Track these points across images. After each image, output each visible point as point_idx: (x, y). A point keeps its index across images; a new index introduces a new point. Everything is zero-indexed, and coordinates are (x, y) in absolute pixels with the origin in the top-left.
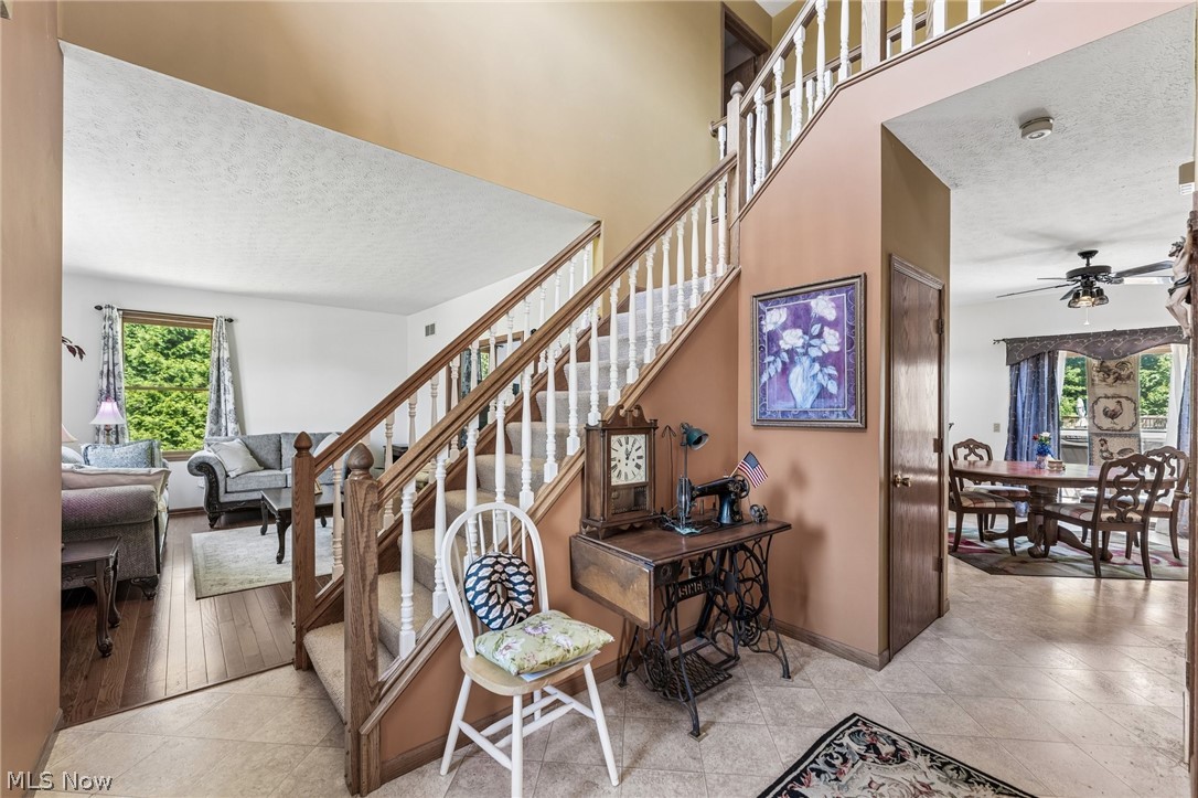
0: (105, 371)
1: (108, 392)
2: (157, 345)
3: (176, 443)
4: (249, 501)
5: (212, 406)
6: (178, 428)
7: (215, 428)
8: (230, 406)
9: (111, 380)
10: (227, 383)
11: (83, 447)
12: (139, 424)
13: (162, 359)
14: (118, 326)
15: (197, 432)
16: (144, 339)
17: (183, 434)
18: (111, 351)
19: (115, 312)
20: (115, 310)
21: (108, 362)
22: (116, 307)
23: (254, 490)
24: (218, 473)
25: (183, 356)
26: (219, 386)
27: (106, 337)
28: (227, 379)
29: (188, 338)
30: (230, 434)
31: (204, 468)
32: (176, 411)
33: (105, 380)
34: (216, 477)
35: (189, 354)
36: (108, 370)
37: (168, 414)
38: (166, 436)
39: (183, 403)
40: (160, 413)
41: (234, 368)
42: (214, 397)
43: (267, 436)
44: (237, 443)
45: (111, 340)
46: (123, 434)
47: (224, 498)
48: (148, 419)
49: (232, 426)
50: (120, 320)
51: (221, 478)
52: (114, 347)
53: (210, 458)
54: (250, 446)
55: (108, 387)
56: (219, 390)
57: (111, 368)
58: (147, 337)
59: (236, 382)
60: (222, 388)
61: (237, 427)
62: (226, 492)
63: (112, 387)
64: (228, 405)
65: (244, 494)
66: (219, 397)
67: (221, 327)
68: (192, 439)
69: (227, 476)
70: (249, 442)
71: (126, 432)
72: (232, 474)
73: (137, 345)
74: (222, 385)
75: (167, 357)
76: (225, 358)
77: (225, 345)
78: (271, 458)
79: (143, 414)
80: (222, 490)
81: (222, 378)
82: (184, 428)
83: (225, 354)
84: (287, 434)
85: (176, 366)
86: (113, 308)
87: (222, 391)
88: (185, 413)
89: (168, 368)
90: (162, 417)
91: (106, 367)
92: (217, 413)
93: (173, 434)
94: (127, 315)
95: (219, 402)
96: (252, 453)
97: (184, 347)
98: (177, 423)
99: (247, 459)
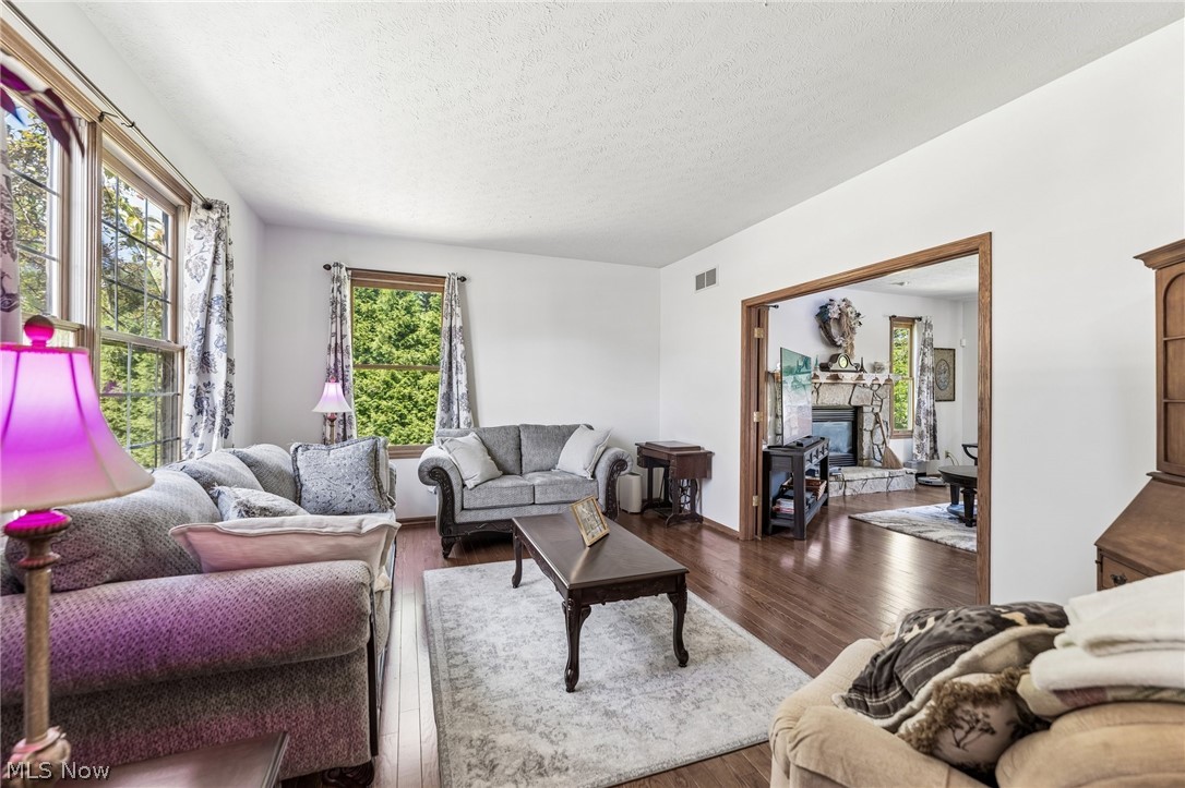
0: (333, 345)
1: (336, 371)
2: (390, 337)
3: (404, 425)
4: (490, 523)
5: (442, 389)
6: (405, 411)
7: (445, 416)
8: (463, 389)
9: (339, 356)
10: (459, 359)
11: (292, 448)
12: (377, 407)
13: (394, 350)
14: (347, 290)
15: (419, 415)
16: (381, 332)
17: (409, 417)
18: (339, 319)
19: (344, 273)
20: (344, 269)
21: (336, 333)
22: (345, 265)
23: (495, 507)
24: (454, 482)
25: (409, 347)
26: (450, 363)
27: (334, 302)
28: (459, 353)
29: (413, 331)
30: (462, 426)
31: (436, 475)
32: (404, 396)
33: (333, 356)
34: (451, 487)
35: (414, 346)
36: (336, 344)
37: (398, 399)
38: (396, 418)
39: (409, 388)
40: (392, 398)
41: (467, 341)
42: (445, 377)
43: (504, 428)
44: (472, 438)
45: (339, 305)
46: (351, 423)
47: (461, 518)
48: (384, 403)
49: (464, 415)
50: (348, 283)
51: (457, 488)
52: (342, 315)
53: (444, 461)
54: (487, 442)
55: (335, 365)
56: (450, 369)
57: (339, 342)
58: (384, 331)
59: (468, 357)
60: (454, 365)
61: (470, 415)
62: (463, 509)
63: (340, 366)
64: (461, 389)
65: (481, 513)
66: (450, 377)
67: (453, 287)
68: (416, 422)
69: (464, 486)
70: (485, 436)
71: (354, 421)
72: (469, 484)
73: (376, 339)
74: (454, 361)
75: (397, 348)
76: (458, 327)
77: (458, 310)
78: (509, 460)
79: (381, 398)
80: (457, 506)
81: (454, 353)
82: (409, 411)
83: (458, 323)
84: (527, 426)
85: (404, 356)
86: (341, 267)
87: (454, 370)
88: (410, 398)
89: (399, 358)
90: (393, 401)
91: (334, 339)
92: (448, 398)
93: (402, 416)
94: (358, 276)
95: (450, 384)
96: (490, 452)
97: (411, 338)
98: (405, 407)
99: (485, 462)
